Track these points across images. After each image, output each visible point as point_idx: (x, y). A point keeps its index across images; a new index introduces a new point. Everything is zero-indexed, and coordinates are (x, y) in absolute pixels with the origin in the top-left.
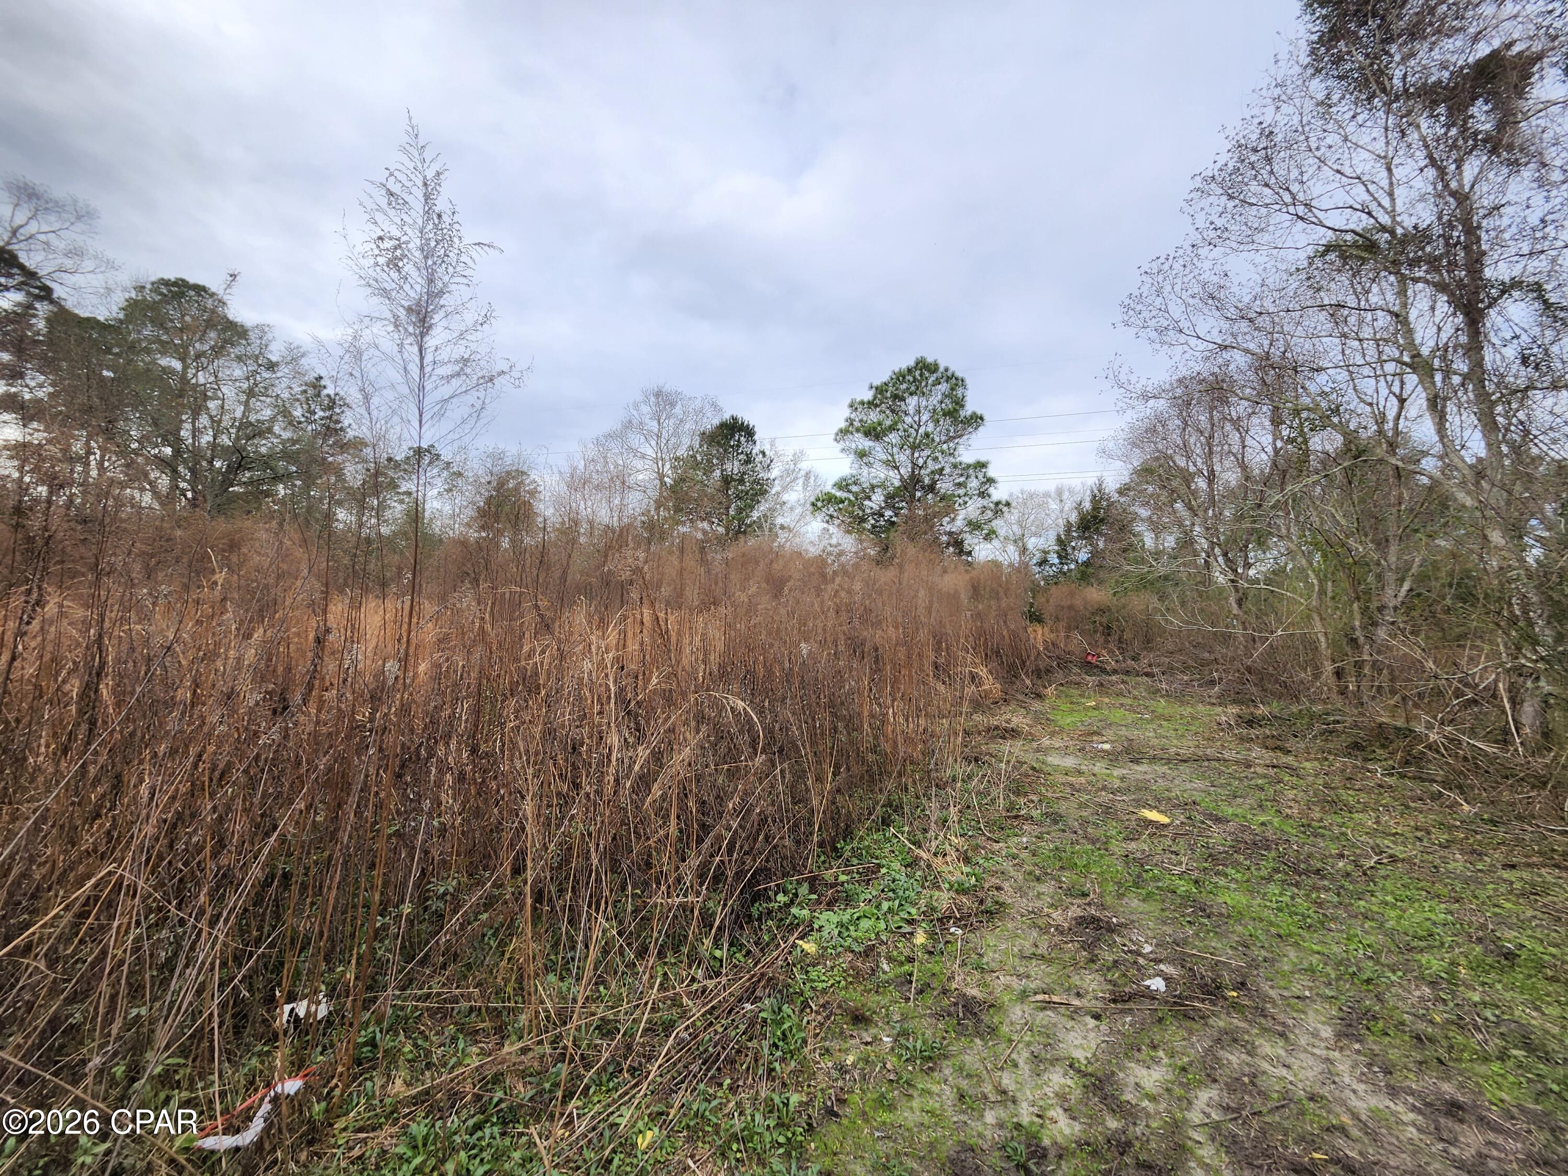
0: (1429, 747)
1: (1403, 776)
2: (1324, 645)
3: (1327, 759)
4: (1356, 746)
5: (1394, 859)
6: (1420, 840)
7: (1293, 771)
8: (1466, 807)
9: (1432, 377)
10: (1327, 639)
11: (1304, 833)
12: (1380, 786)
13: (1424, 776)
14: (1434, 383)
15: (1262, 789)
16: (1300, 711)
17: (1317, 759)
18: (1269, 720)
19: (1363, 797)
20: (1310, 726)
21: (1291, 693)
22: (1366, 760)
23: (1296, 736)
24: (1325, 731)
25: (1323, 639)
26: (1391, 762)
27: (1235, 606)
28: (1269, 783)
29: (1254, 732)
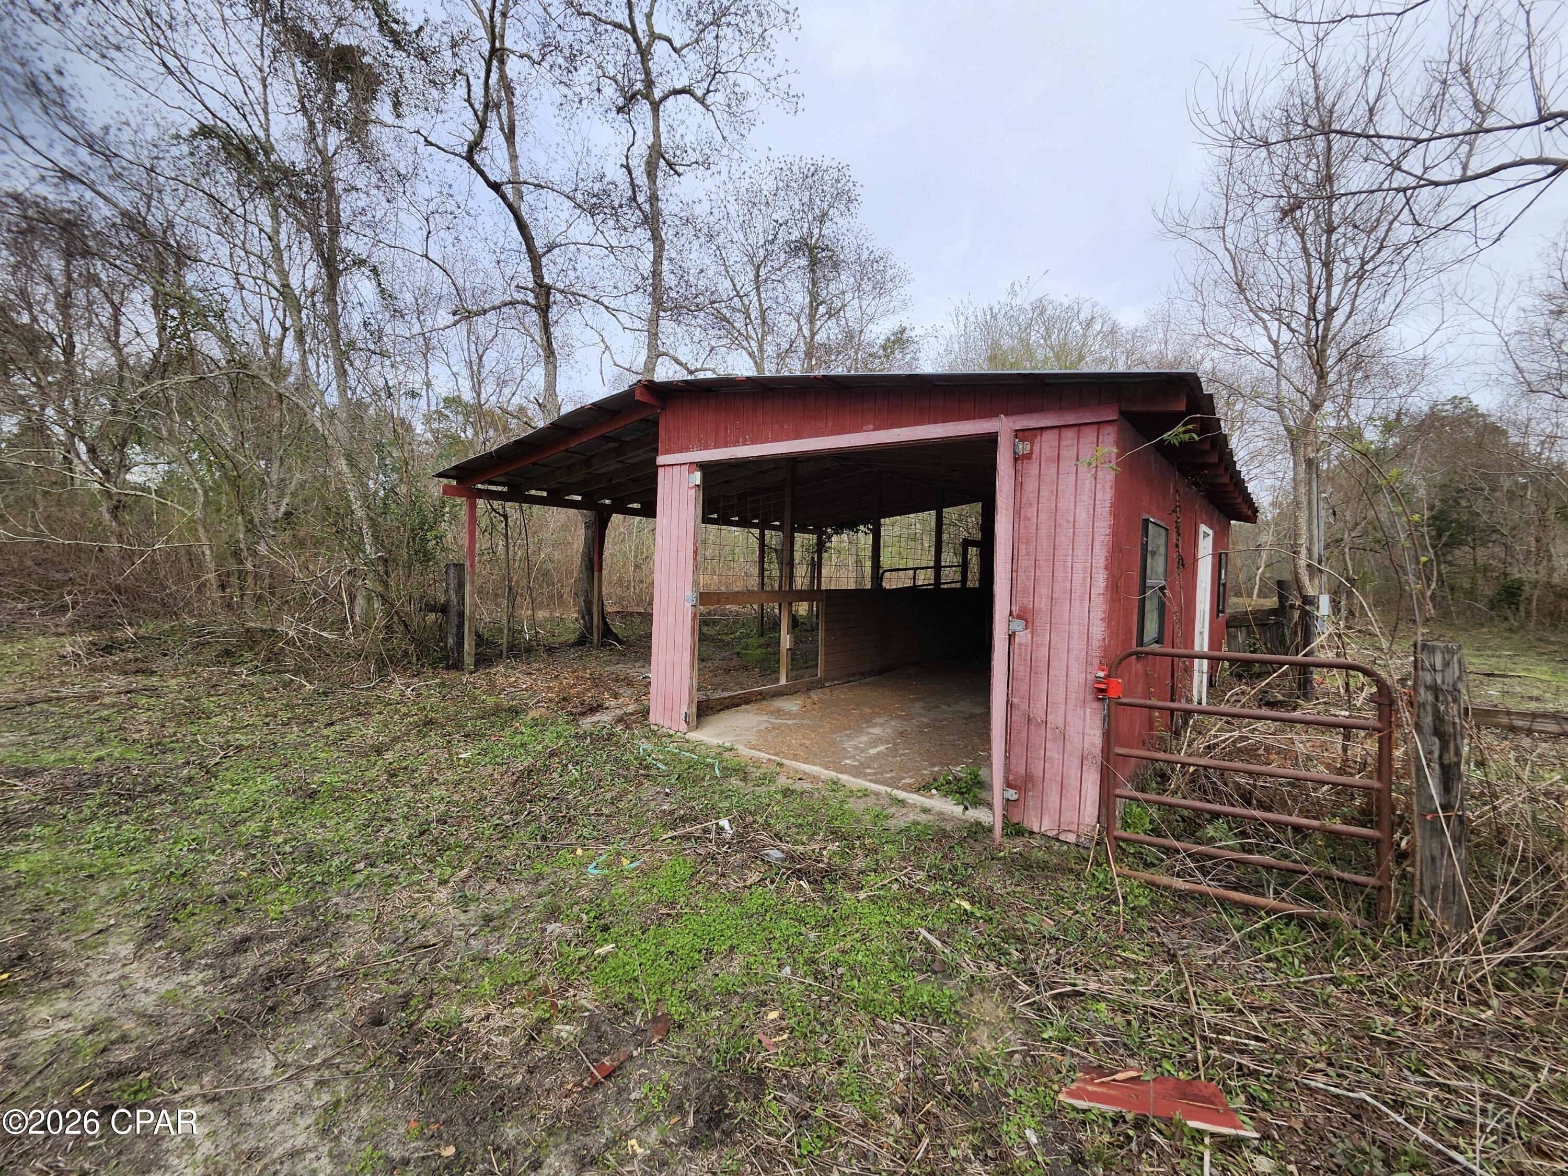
0: (287, 643)
1: (263, 673)
2: (208, 558)
3: (194, 672)
4: (227, 653)
5: (239, 749)
6: (268, 724)
7: (153, 692)
8: (309, 687)
9: (300, 312)
10: (212, 551)
11: (151, 753)
12: (243, 686)
13: (282, 668)
14: (301, 319)
15: (107, 720)
16: (172, 627)
17: (183, 674)
18: (134, 642)
19: (224, 700)
20: (183, 642)
21: (168, 609)
22: (233, 665)
23: (166, 655)
24: (199, 644)
25: (208, 552)
26: (255, 662)
27: (107, 516)
28: (119, 712)
29: (109, 659)
